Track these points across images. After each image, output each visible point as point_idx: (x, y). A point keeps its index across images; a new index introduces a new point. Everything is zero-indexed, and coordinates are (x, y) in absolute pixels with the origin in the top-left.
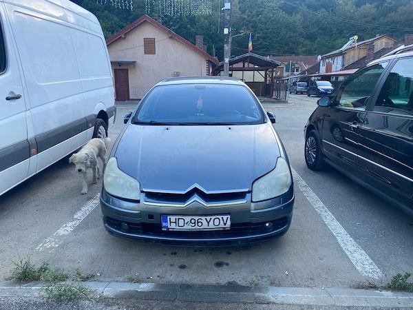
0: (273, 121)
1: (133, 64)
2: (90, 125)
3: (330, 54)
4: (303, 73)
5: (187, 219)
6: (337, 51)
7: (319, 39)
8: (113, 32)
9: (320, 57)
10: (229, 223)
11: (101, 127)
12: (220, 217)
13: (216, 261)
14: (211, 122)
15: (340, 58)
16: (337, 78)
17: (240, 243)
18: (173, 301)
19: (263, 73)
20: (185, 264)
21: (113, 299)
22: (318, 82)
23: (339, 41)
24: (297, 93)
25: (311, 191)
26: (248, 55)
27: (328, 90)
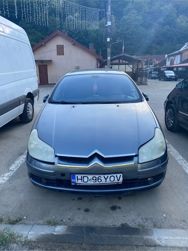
0: (147, 100)
1: (50, 62)
2: (22, 102)
3: (172, 53)
4: (156, 65)
5: (90, 177)
6: (177, 52)
7: (165, 44)
8: (37, 42)
9: (166, 56)
10: (121, 179)
11: (29, 104)
12: (115, 175)
13: (111, 206)
14: (105, 101)
15: (179, 56)
16: (177, 69)
17: (129, 193)
18: (81, 244)
19: (131, 66)
20: (88, 208)
21: (35, 242)
22: (165, 72)
23: (178, 45)
24: (152, 78)
25: (172, 147)
26: (122, 55)
27: (172, 76)
